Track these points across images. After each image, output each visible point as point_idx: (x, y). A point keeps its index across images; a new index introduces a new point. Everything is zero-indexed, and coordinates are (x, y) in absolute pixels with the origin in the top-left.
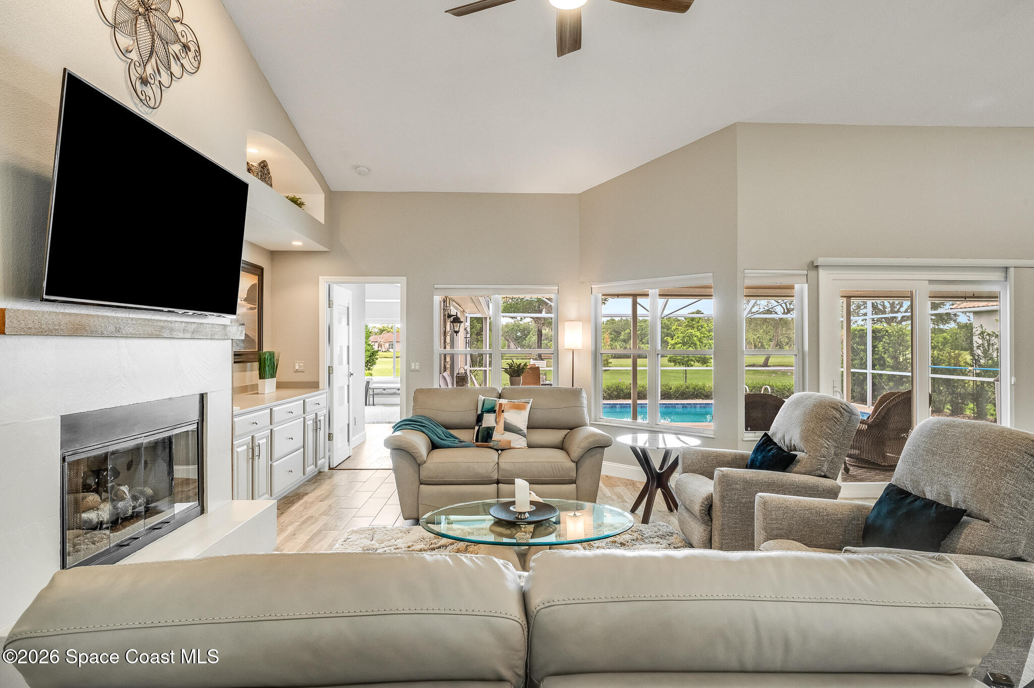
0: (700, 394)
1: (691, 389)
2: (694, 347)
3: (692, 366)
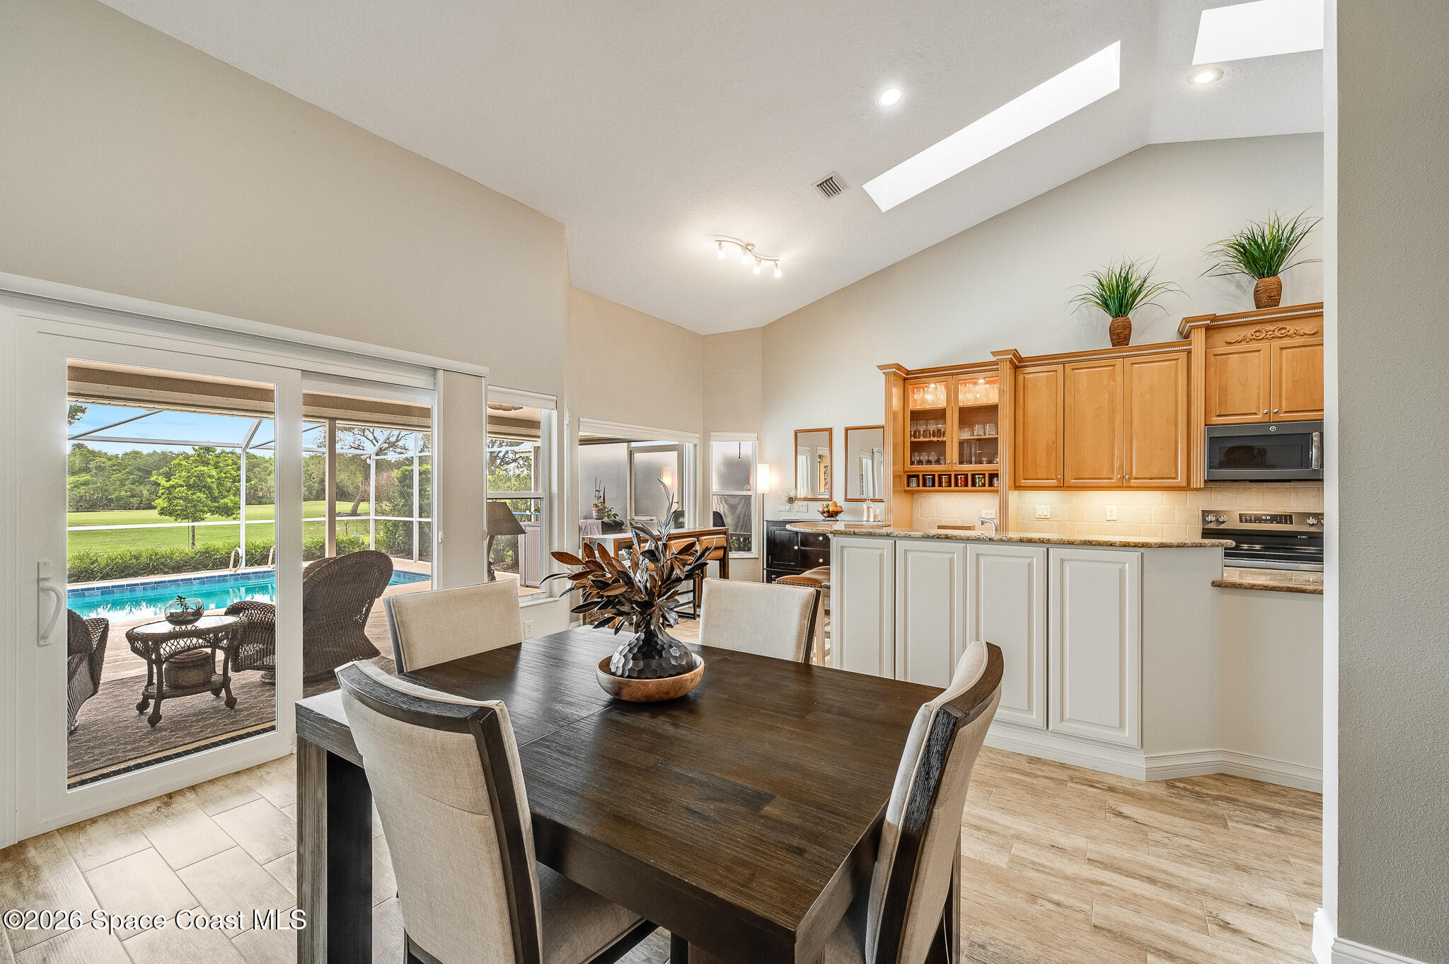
0: (162, 567)
1: (143, 560)
2: (207, 492)
3: (203, 519)
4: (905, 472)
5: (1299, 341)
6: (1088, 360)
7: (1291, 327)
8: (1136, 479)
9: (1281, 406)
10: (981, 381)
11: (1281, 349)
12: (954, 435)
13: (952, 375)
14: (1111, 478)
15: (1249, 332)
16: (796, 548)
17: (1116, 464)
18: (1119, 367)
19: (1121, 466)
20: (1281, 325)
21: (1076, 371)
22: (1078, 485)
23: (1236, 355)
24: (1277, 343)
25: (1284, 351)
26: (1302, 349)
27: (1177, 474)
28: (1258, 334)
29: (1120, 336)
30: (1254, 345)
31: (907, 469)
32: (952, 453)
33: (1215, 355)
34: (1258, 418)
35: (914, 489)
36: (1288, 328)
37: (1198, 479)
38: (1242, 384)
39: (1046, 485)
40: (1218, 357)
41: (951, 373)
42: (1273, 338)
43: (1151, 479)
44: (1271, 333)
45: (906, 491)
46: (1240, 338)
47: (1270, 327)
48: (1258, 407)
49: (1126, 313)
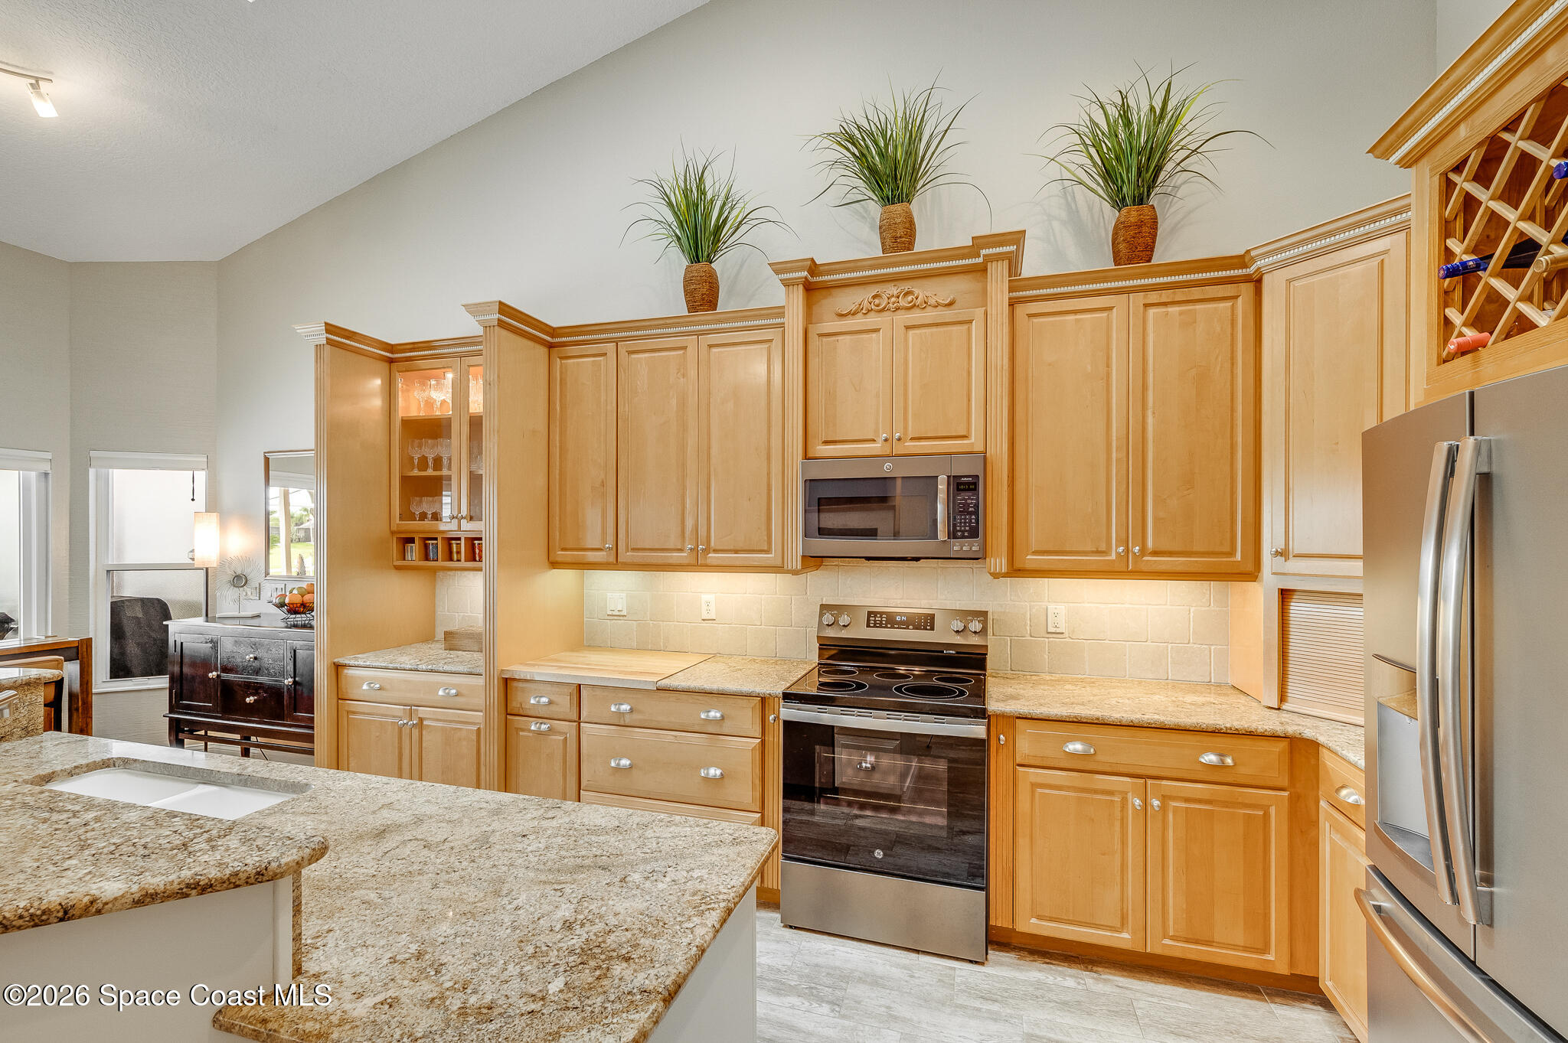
4: (393, 533)
5: (930, 315)
6: (647, 337)
7: (922, 291)
8: (715, 551)
9: (906, 428)
11: (908, 328)
12: (462, 466)
13: (460, 356)
14: (681, 551)
15: (863, 296)
17: (689, 523)
18: (691, 351)
20: (906, 286)
21: (634, 356)
22: (636, 561)
23: (848, 337)
24: (903, 318)
25: (911, 333)
26: (934, 330)
27: (769, 543)
28: (877, 301)
29: (702, 293)
30: (873, 320)
31: (394, 528)
33: (820, 335)
34: (876, 448)
35: (412, 563)
36: (916, 291)
37: (795, 555)
38: (855, 389)
40: (825, 339)
41: (458, 353)
42: (897, 309)
43: (736, 552)
44: (893, 299)
45: (398, 568)
46: (853, 308)
47: (892, 289)
48: (876, 431)
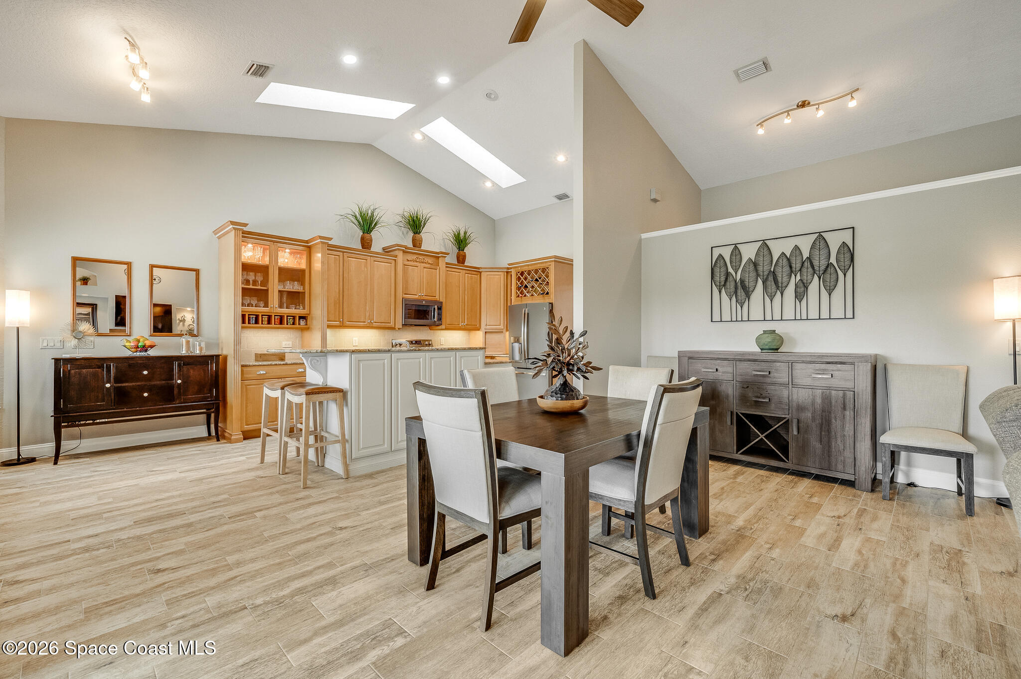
5: (426, 265)
6: (355, 254)
7: (426, 259)
8: (376, 322)
9: (424, 293)
10: (287, 251)
11: (425, 268)
12: (275, 287)
13: (274, 242)
14: (365, 322)
16: (108, 385)
17: (367, 315)
19: (369, 316)
20: (424, 257)
21: (350, 259)
22: (350, 325)
23: (410, 267)
24: (421, 265)
26: (428, 269)
27: (389, 321)
28: (414, 259)
29: (366, 244)
30: (416, 264)
32: (274, 298)
34: (417, 297)
36: (422, 259)
37: (399, 325)
38: (412, 281)
39: (334, 325)
40: (405, 266)
41: (272, 241)
42: (419, 262)
43: (381, 323)
46: (411, 259)
47: (419, 257)
48: (417, 292)
49: (370, 232)
